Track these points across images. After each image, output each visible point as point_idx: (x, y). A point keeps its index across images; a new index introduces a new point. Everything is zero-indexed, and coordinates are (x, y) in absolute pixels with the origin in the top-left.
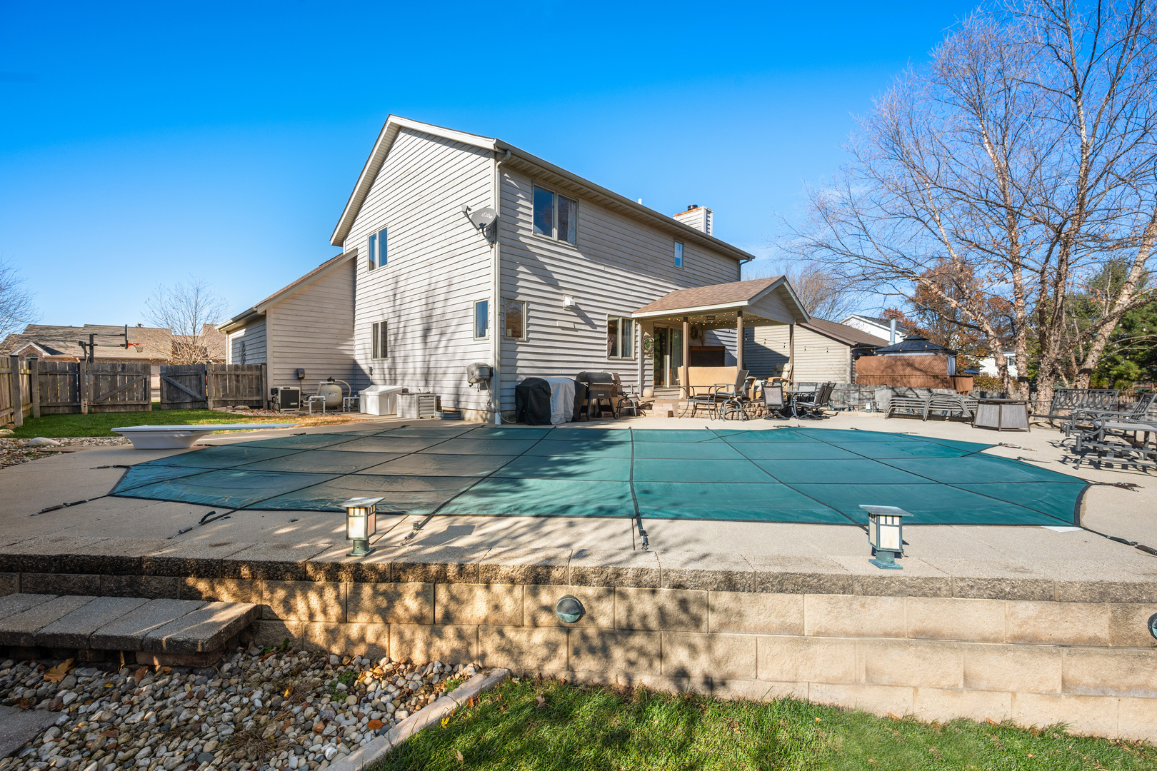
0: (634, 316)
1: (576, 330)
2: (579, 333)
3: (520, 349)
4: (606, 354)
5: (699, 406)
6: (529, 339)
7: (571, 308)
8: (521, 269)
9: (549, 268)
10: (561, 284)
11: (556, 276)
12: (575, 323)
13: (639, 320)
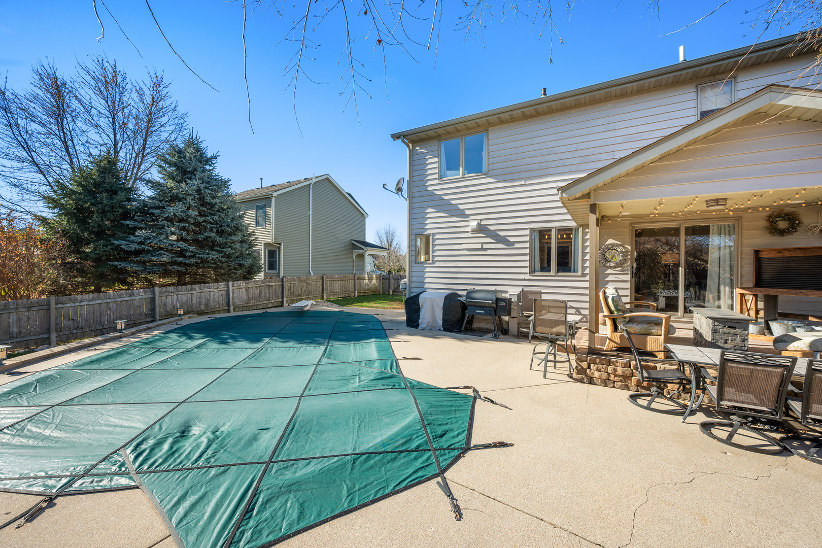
1: (486, 250)
2: (489, 252)
3: (427, 269)
4: (527, 270)
6: (433, 262)
7: (479, 230)
8: (430, 210)
9: (453, 202)
10: (467, 212)
11: (461, 207)
12: (482, 243)
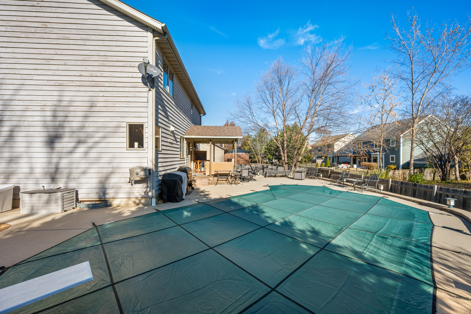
0: (185, 137)
1: (173, 144)
2: (175, 146)
3: (159, 156)
4: (179, 156)
5: (220, 179)
6: (162, 150)
7: (172, 132)
8: (159, 107)
9: (166, 108)
10: (170, 118)
11: (168, 113)
12: (173, 140)
13: (186, 139)
